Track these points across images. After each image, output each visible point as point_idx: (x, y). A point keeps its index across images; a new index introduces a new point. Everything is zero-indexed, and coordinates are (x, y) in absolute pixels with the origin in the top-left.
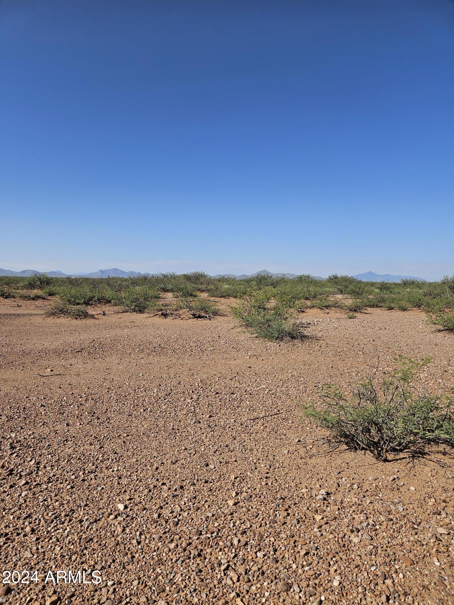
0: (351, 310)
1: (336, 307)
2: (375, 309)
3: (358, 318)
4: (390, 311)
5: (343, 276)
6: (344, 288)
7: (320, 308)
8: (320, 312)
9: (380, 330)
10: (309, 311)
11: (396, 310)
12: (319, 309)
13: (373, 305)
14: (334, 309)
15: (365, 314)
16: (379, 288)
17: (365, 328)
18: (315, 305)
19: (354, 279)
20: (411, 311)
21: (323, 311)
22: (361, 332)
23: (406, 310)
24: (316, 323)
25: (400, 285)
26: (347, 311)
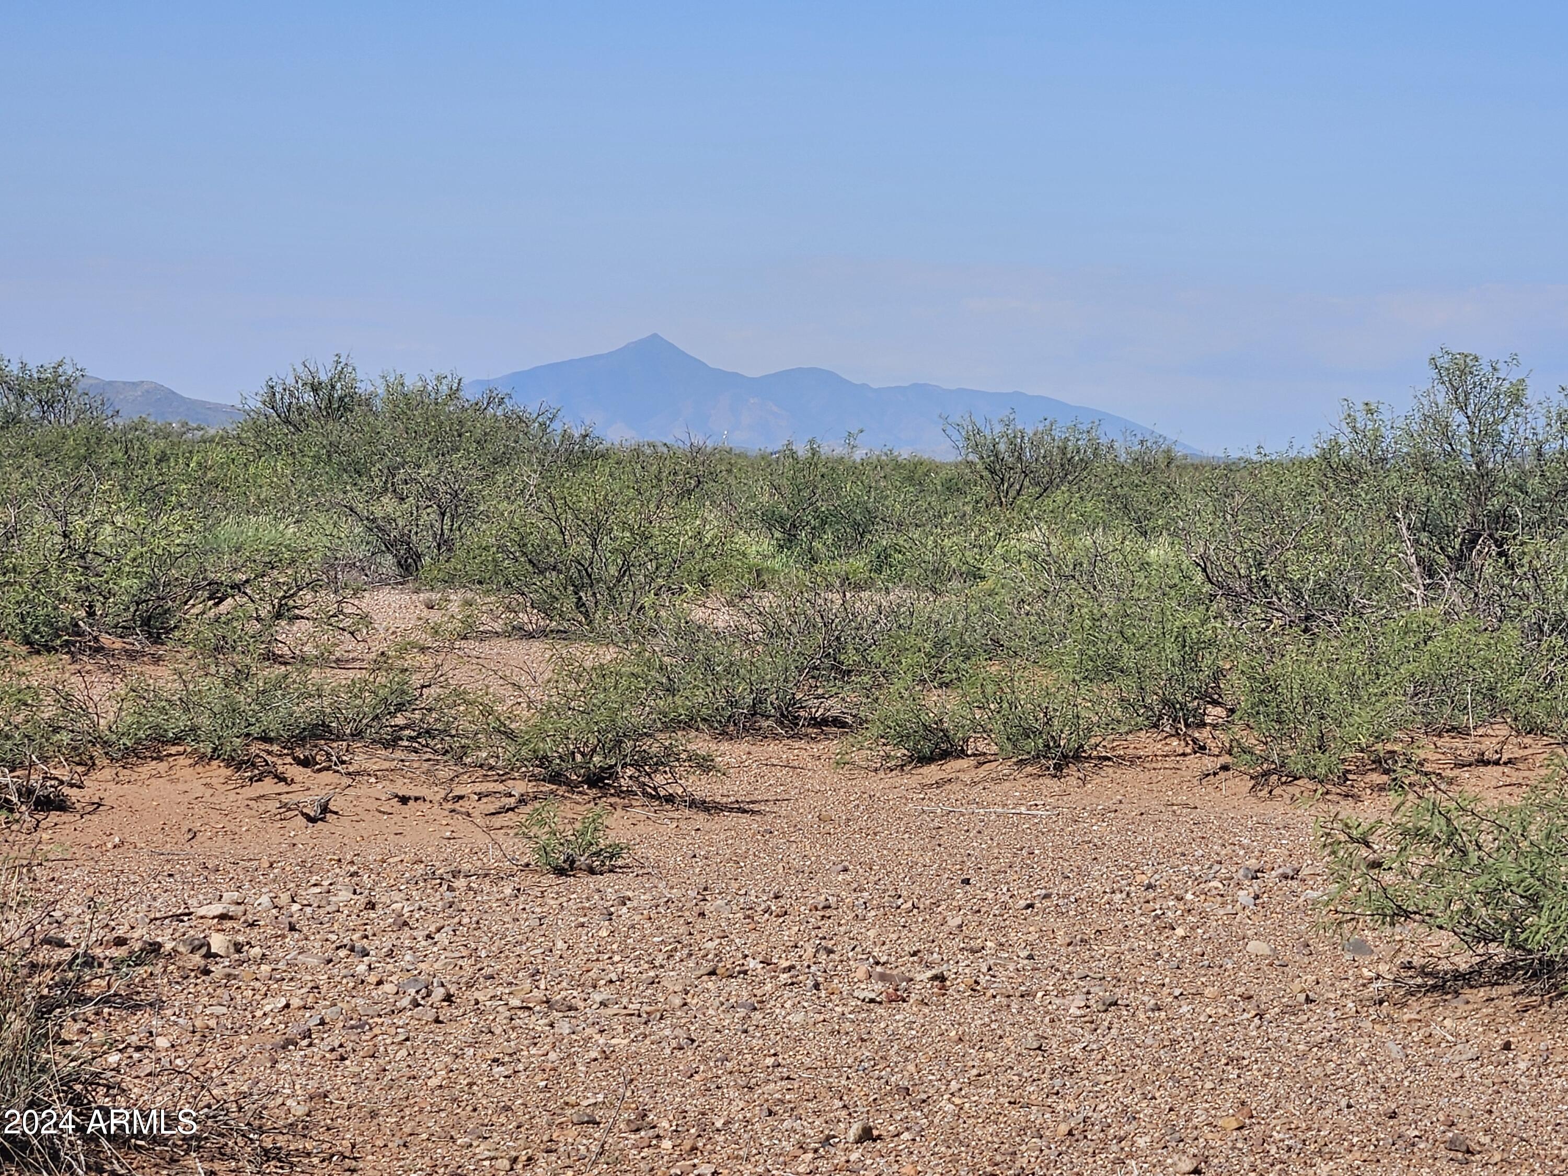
0: (556, 778)
1: (392, 743)
2: (773, 749)
3: (644, 870)
4: (932, 772)
5: (412, 383)
6: (430, 516)
7: (237, 763)
8: (229, 798)
9: (898, 999)
10: (111, 793)
11: (981, 759)
12: (218, 771)
13: (754, 711)
14: (378, 761)
15: (700, 818)
16: (771, 520)
17: (737, 989)
18: (180, 721)
19: (517, 422)
20: (1130, 774)
21: (268, 786)
22: (711, 1040)
23: (1077, 756)
24: (218, 942)
25: (953, 488)
26: (520, 788)
